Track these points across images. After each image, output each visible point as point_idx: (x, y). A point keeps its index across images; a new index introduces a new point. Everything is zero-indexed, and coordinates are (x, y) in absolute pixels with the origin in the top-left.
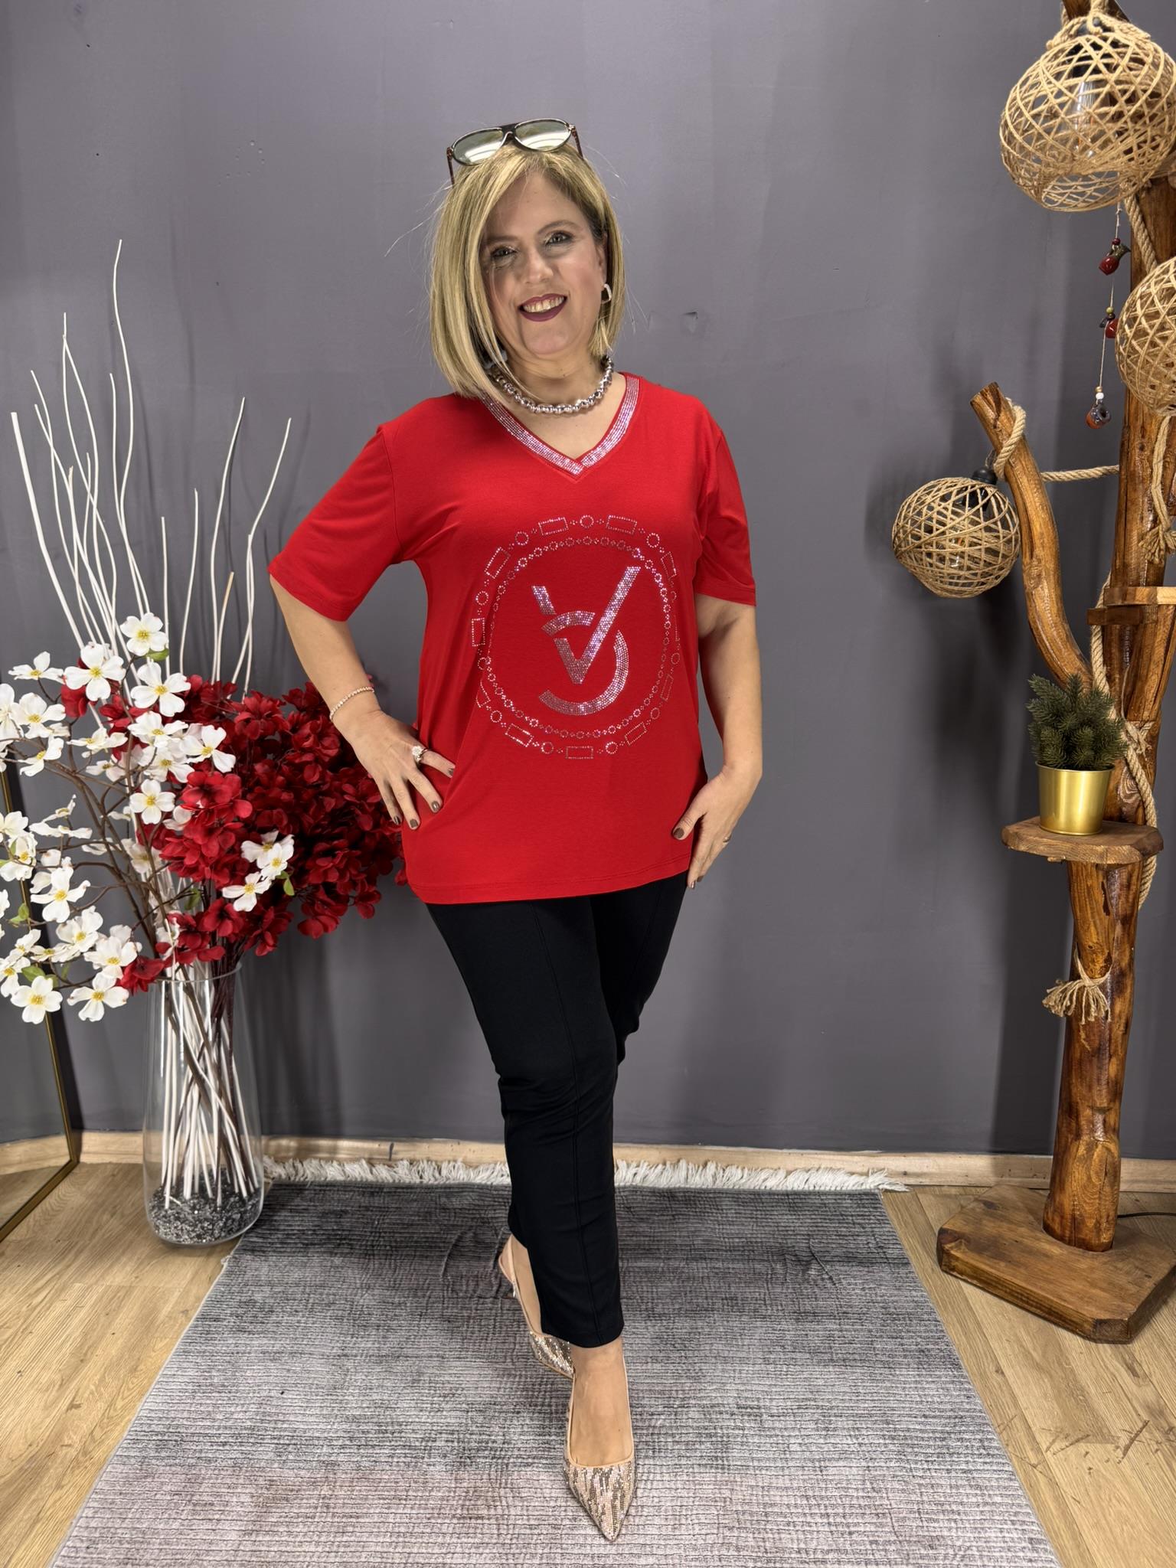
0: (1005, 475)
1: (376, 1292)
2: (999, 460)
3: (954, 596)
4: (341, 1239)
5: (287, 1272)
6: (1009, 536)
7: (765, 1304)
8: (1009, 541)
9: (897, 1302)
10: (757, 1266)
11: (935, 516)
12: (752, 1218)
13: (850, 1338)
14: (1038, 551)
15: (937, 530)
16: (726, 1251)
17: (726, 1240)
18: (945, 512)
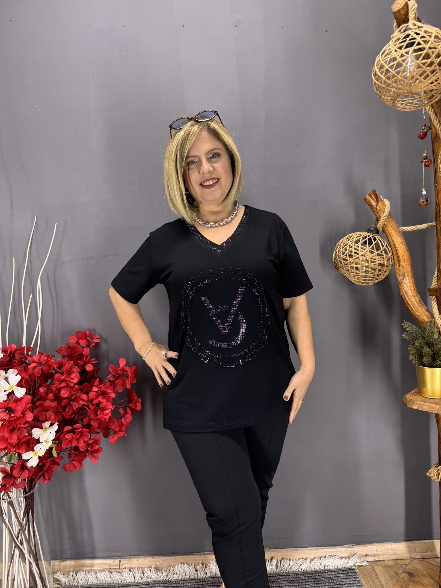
0: (383, 230)
2: (380, 223)
3: (365, 285)
6: (388, 257)
8: (388, 260)
11: (353, 250)
14: (402, 263)
15: (355, 256)
18: (358, 248)
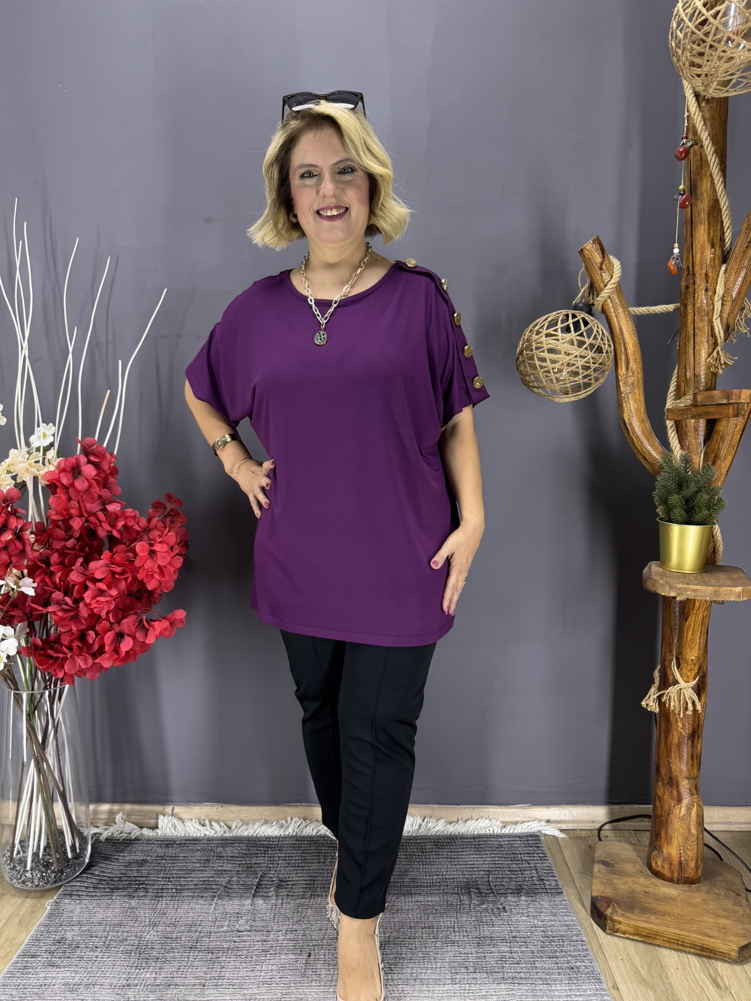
1: (160, 928)
4: (140, 884)
5: (95, 913)
7: (454, 931)
9: (553, 926)
10: (449, 899)
12: (447, 858)
13: (518, 959)
14: (632, 365)
16: (427, 887)
17: (428, 877)
